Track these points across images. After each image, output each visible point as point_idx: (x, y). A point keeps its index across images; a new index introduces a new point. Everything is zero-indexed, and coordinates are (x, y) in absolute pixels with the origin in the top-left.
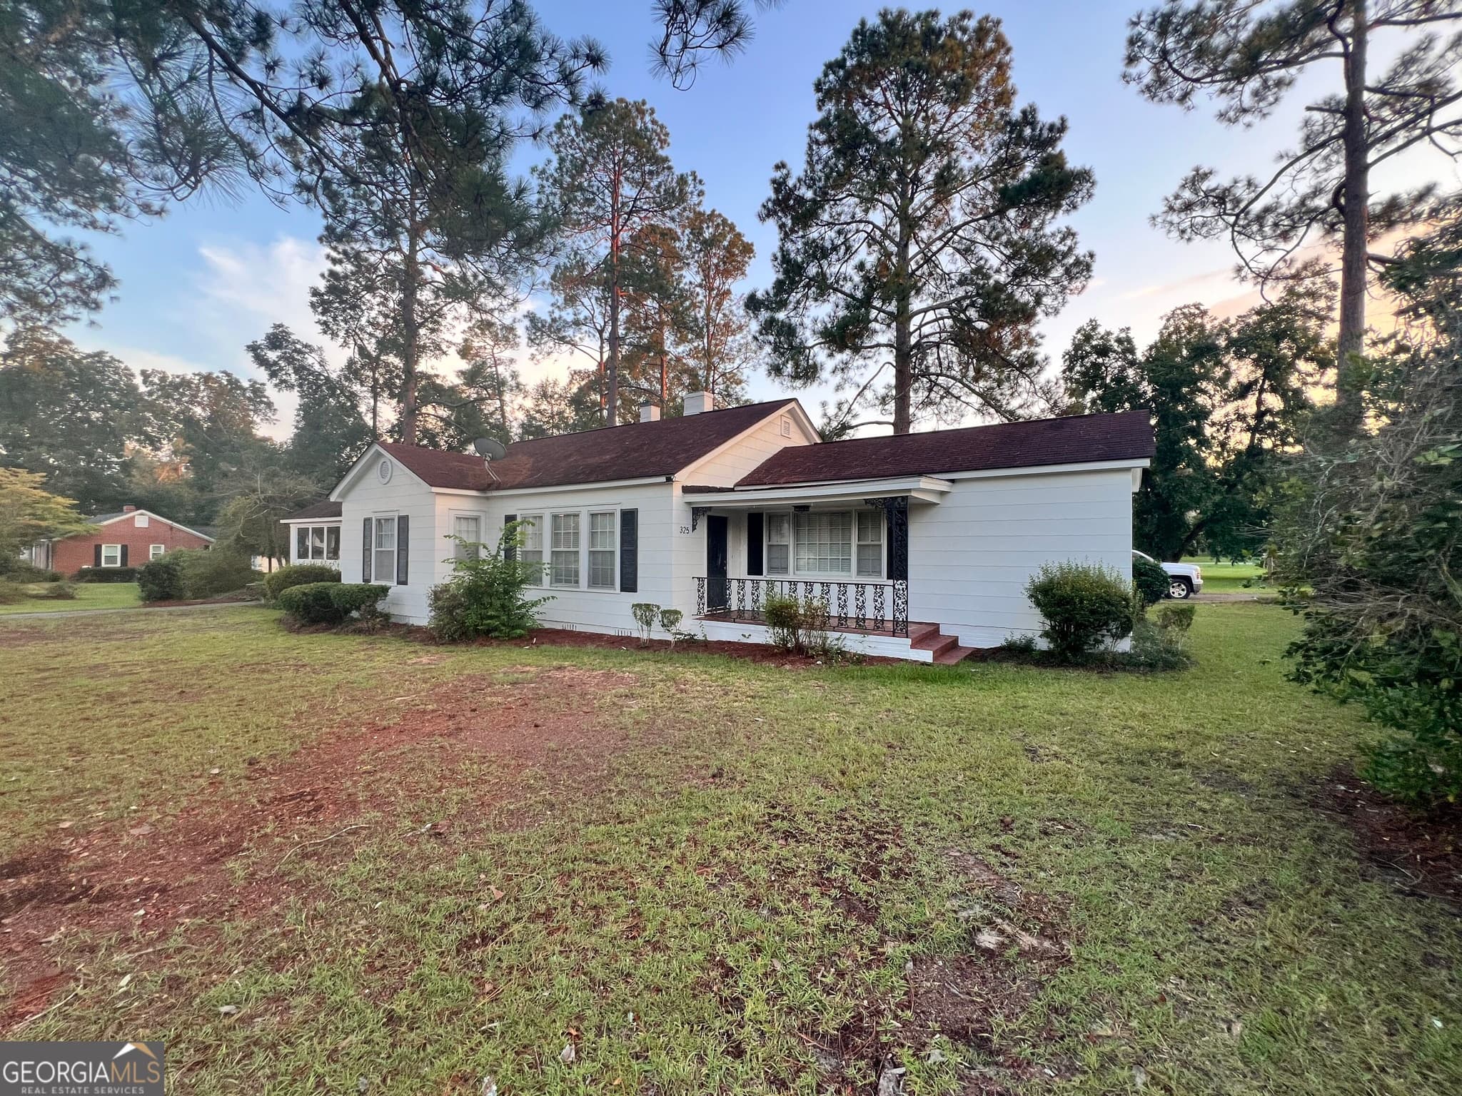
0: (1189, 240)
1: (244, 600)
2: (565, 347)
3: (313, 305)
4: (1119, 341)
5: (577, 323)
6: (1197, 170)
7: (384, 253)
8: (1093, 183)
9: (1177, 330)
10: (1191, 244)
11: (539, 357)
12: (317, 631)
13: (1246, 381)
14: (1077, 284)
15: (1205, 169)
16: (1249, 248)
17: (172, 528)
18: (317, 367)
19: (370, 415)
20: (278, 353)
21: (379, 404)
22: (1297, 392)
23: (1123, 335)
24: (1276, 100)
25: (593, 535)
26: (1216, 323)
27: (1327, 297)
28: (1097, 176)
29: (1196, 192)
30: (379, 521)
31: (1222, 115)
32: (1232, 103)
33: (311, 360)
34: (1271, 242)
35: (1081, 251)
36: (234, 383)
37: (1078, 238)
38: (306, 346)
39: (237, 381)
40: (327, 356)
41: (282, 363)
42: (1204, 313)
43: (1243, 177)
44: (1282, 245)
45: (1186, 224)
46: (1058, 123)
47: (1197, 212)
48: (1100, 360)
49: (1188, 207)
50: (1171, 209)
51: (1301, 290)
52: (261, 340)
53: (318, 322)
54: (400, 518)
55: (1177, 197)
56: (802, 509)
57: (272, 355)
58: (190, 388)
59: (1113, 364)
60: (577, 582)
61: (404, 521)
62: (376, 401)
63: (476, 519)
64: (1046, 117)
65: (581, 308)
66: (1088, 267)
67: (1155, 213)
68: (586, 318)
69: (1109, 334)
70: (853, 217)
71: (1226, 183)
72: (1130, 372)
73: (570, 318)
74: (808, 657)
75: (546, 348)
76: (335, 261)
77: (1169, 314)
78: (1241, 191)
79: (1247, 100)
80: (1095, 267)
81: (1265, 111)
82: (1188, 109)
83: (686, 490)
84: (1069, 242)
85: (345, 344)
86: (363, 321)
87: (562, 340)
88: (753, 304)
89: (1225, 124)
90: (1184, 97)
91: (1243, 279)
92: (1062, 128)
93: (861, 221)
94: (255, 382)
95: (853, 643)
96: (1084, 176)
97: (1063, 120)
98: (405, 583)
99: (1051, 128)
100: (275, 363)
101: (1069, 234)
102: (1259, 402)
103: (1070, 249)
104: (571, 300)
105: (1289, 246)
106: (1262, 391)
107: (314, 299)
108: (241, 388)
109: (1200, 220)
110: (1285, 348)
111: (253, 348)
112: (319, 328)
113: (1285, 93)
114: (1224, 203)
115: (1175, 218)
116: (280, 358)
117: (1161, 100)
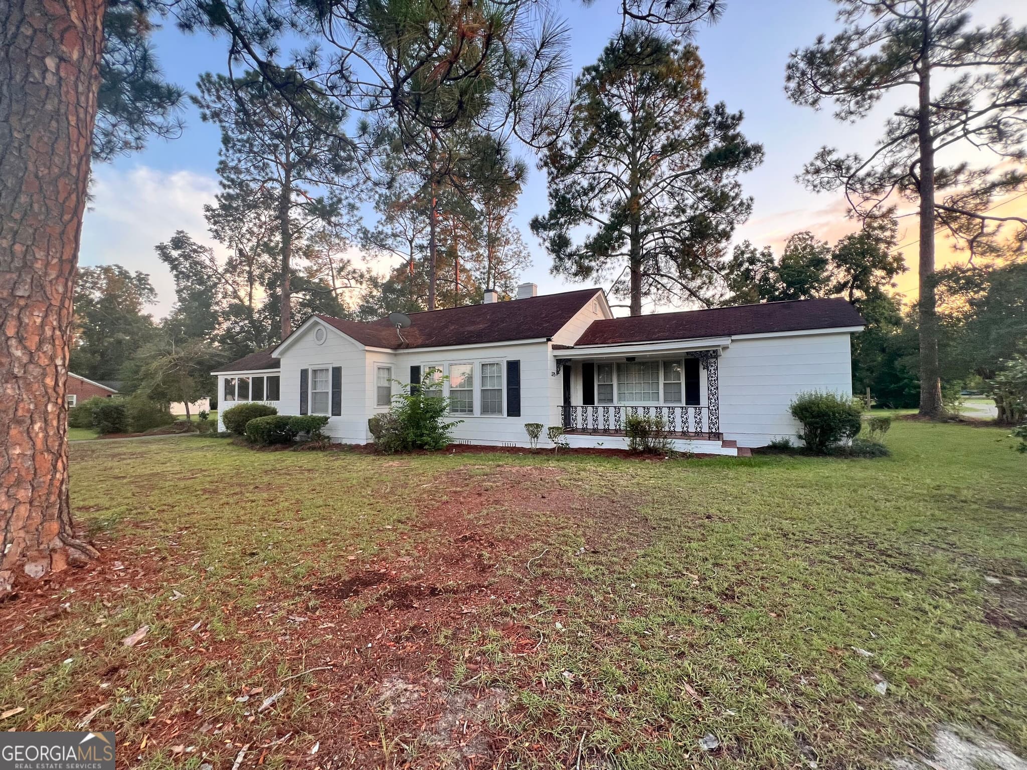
0: (818, 191)
1: (174, 433)
2: (385, 252)
3: (207, 217)
4: (763, 254)
5: (395, 235)
6: (824, 148)
7: (264, 182)
8: (763, 154)
9: (796, 248)
10: (820, 194)
11: (368, 258)
12: (276, 450)
13: (842, 282)
14: (742, 217)
15: (829, 147)
16: (856, 198)
17: (82, 382)
18: (208, 262)
19: (247, 298)
20: (179, 252)
21: (253, 290)
22: (876, 289)
23: (766, 251)
24: (870, 107)
25: (483, 378)
26: (820, 244)
27: (892, 230)
28: (765, 150)
29: (824, 161)
30: (315, 371)
31: (837, 115)
32: (844, 107)
33: (204, 258)
34: (868, 195)
35: (744, 196)
36: (124, 274)
37: (742, 188)
38: (201, 247)
39: (127, 272)
40: (215, 255)
41: (182, 259)
42: (812, 238)
43: (852, 153)
44: (875, 197)
45: (817, 182)
46: (737, 114)
47: (824, 174)
48: (751, 267)
49: (817, 171)
50: (808, 172)
51: (876, 225)
52: (167, 241)
53: (210, 230)
54: (334, 369)
55: (812, 164)
56: (631, 359)
57: (175, 254)
58: (93, 277)
59: (759, 270)
60: (472, 411)
61: (337, 372)
62: (251, 288)
63: (389, 369)
64: (731, 110)
65: (397, 225)
66: (749, 207)
67: (798, 174)
68: (400, 232)
69: (755, 250)
70: (597, 169)
71: (842, 157)
72: (771, 275)
73: (390, 232)
74: (659, 455)
75: (372, 252)
76: (224, 186)
77: (790, 237)
78: (851, 162)
79: (853, 107)
80: (754, 206)
81: (863, 114)
82: (817, 110)
83: (555, 347)
84: (736, 190)
85: (230, 246)
86: (244, 230)
87: (383, 246)
88: (536, 225)
89: (839, 120)
90: (815, 102)
91: (851, 217)
92: (740, 118)
93: (601, 172)
94: (141, 274)
95: (680, 445)
96: (757, 149)
97: (741, 113)
98: (340, 415)
99: (733, 118)
100: (176, 259)
101: (737, 185)
102: (851, 295)
103: (737, 195)
104: (390, 219)
105: (881, 197)
106: (852, 288)
107: (208, 214)
108: (129, 278)
109: (826, 179)
110: (868, 261)
111: (161, 248)
112: (211, 234)
113: (875, 104)
114: (842, 169)
115: (809, 177)
116: (180, 256)
117: (801, 103)
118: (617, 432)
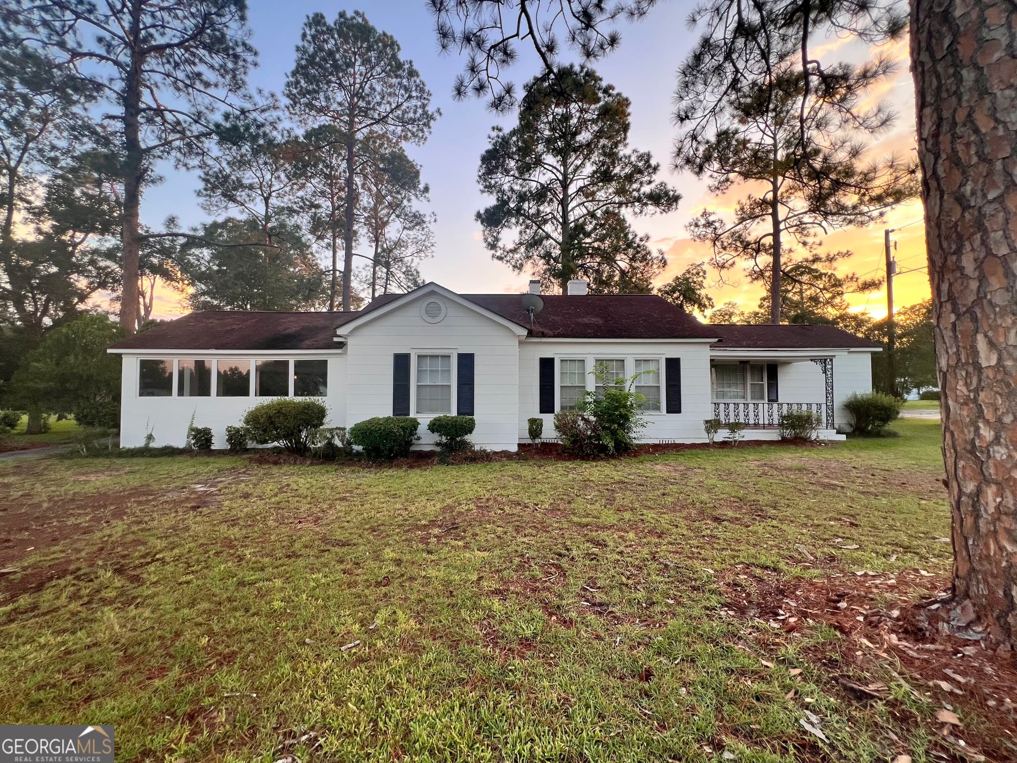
30: (421, 358)
47: (702, 229)
54: (461, 356)
109: (704, 233)
118: (770, 425)
